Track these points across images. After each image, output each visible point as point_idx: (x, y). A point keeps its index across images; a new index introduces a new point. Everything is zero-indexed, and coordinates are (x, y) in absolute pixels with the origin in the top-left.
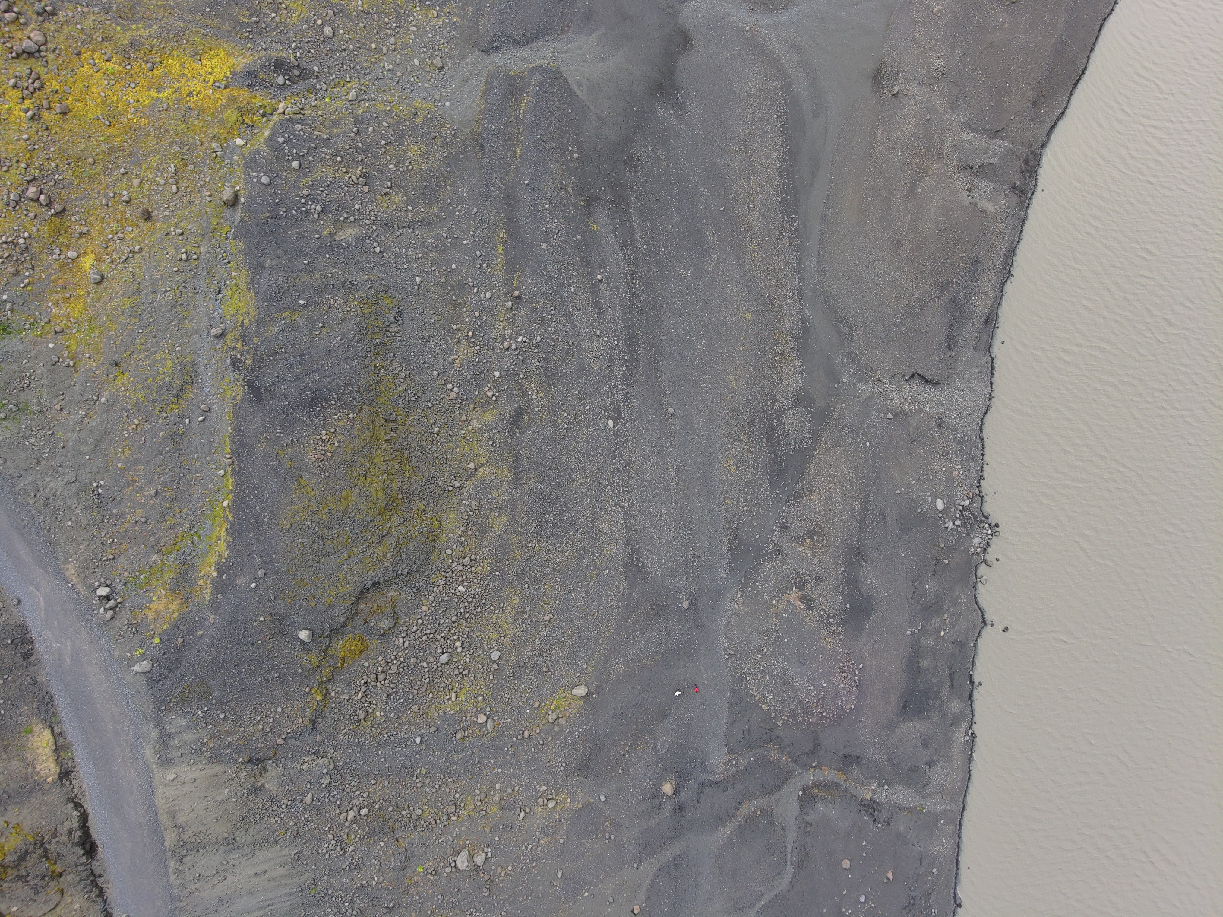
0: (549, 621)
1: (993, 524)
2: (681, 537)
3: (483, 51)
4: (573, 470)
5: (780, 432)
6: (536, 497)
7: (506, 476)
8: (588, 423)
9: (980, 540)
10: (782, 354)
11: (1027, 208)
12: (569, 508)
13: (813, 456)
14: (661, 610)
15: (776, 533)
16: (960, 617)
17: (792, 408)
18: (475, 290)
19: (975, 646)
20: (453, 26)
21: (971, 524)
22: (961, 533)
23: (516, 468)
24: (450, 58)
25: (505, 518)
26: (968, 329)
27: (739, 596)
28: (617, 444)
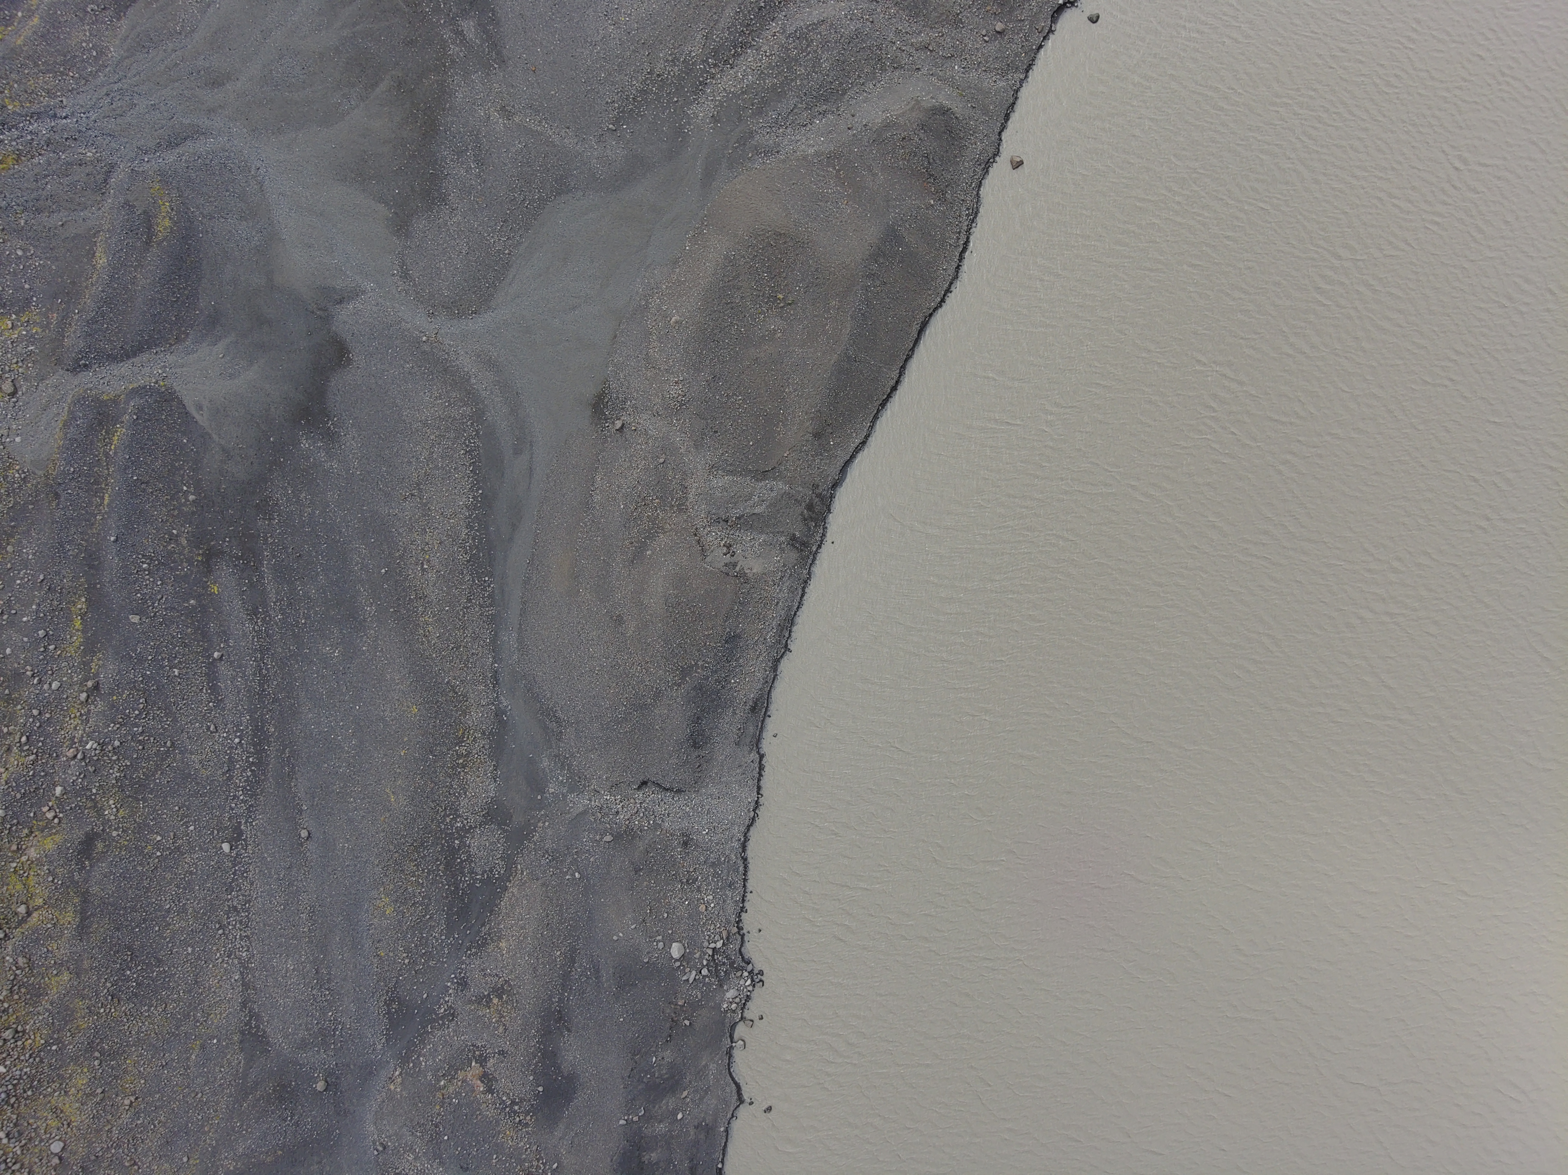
0: (131, 1105)
1: (756, 971)
2: (315, 1000)
3: (68, 370)
4: (168, 911)
5: (462, 856)
6: (111, 949)
7: (69, 923)
8: (193, 848)
9: (736, 993)
10: (467, 756)
11: (811, 564)
12: (160, 962)
13: (506, 889)
14: (288, 1092)
15: (450, 991)
16: (707, 1093)
17: (480, 825)
18: (35, 681)
19: (727, 1131)
20: (31, 339)
21: (725, 972)
22: (710, 984)
23: (83, 912)
24: (25, 379)
25: (66, 976)
26: (727, 719)
27: (397, 1073)
28: (234, 874)
